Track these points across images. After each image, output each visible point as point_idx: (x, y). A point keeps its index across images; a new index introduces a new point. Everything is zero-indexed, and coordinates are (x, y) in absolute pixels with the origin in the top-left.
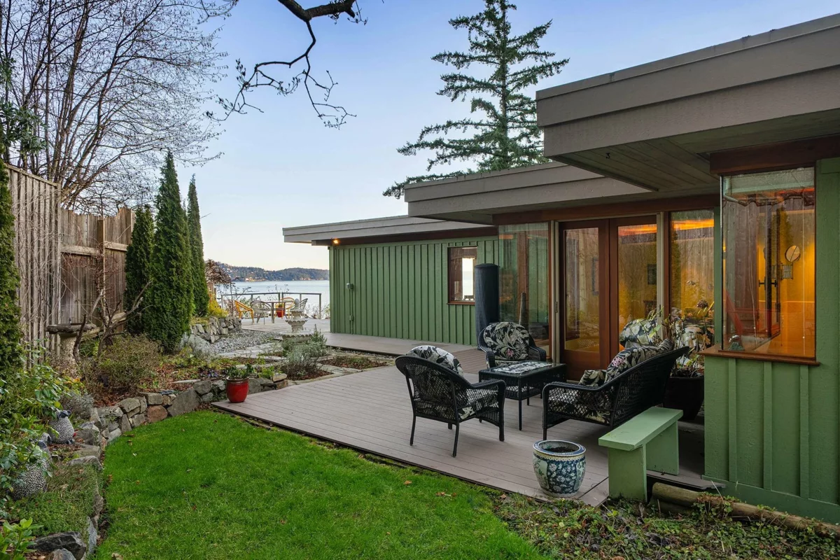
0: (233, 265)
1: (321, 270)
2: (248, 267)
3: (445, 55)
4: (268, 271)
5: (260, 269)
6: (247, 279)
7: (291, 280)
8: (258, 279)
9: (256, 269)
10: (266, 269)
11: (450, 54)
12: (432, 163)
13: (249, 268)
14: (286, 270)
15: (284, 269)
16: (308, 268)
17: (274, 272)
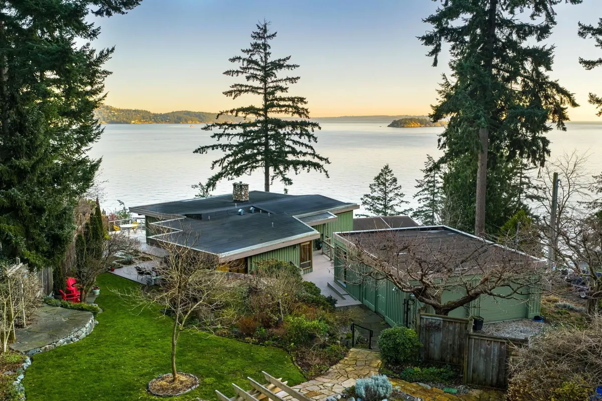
0: (118, 108)
1: (210, 114)
2: (134, 109)
3: (231, 71)
4: (154, 114)
5: (146, 112)
6: (133, 122)
7: (179, 123)
8: (144, 122)
9: (142, 111)
10: (152, 112)
11: (234, 71)
13: (135, 111)
14: (173, 112)
16: (197, 111)
17: (161, 115)
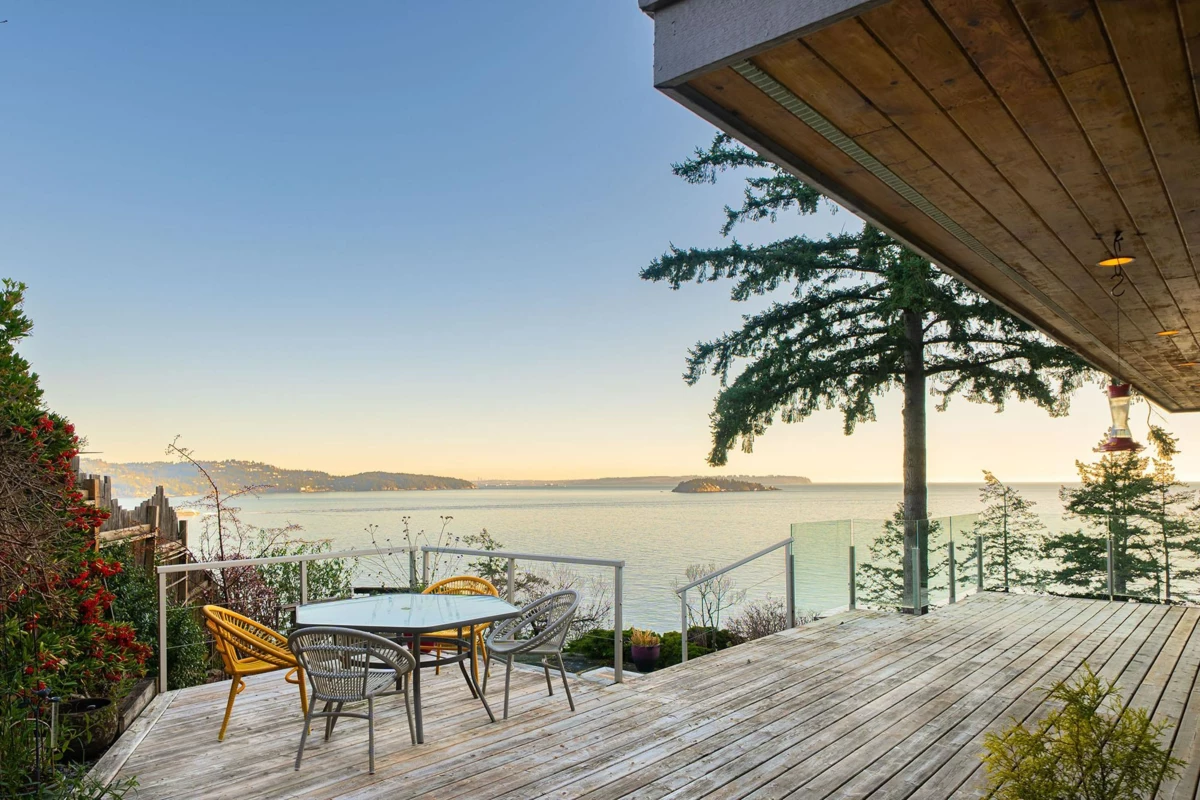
0: (282, 468)
6: (303, 489)
8: (319, 489)
9: (316, 473)
10: (331, 474)
12: (733, 216)
14: (361, 474)
15: (357, 473)
